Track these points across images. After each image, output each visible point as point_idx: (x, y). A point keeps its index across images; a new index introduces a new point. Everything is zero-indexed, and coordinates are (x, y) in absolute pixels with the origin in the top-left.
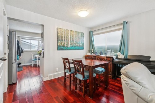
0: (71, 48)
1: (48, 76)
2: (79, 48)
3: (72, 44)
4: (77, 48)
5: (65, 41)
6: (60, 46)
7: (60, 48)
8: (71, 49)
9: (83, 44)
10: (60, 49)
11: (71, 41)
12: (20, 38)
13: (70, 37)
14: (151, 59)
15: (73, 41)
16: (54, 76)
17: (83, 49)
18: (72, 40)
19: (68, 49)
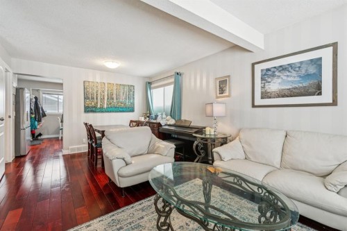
0: (109, 110)
1: (68, 149)
2: (124, 110)
3: (110, 104)
4: (121, 110)
5: (97, 99)
6: (88, 107)
7: (88, 109)
8: (108, 112)
9: (133, 104)
10: (88, 112)
11: (108, 99)
12: (41, 93)
13: (106, 93)
14: (192, 124)
15: (113, 99)
16: (78, 149)
17: (133, 111)
18: (110, 98)
19: (102, 112)
